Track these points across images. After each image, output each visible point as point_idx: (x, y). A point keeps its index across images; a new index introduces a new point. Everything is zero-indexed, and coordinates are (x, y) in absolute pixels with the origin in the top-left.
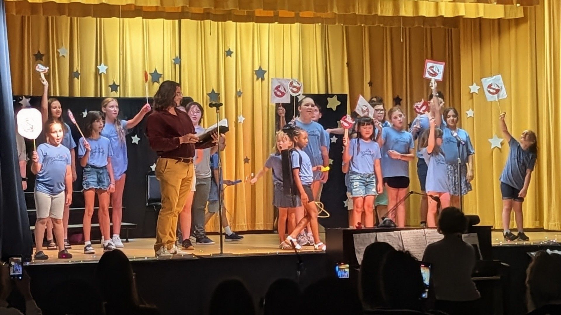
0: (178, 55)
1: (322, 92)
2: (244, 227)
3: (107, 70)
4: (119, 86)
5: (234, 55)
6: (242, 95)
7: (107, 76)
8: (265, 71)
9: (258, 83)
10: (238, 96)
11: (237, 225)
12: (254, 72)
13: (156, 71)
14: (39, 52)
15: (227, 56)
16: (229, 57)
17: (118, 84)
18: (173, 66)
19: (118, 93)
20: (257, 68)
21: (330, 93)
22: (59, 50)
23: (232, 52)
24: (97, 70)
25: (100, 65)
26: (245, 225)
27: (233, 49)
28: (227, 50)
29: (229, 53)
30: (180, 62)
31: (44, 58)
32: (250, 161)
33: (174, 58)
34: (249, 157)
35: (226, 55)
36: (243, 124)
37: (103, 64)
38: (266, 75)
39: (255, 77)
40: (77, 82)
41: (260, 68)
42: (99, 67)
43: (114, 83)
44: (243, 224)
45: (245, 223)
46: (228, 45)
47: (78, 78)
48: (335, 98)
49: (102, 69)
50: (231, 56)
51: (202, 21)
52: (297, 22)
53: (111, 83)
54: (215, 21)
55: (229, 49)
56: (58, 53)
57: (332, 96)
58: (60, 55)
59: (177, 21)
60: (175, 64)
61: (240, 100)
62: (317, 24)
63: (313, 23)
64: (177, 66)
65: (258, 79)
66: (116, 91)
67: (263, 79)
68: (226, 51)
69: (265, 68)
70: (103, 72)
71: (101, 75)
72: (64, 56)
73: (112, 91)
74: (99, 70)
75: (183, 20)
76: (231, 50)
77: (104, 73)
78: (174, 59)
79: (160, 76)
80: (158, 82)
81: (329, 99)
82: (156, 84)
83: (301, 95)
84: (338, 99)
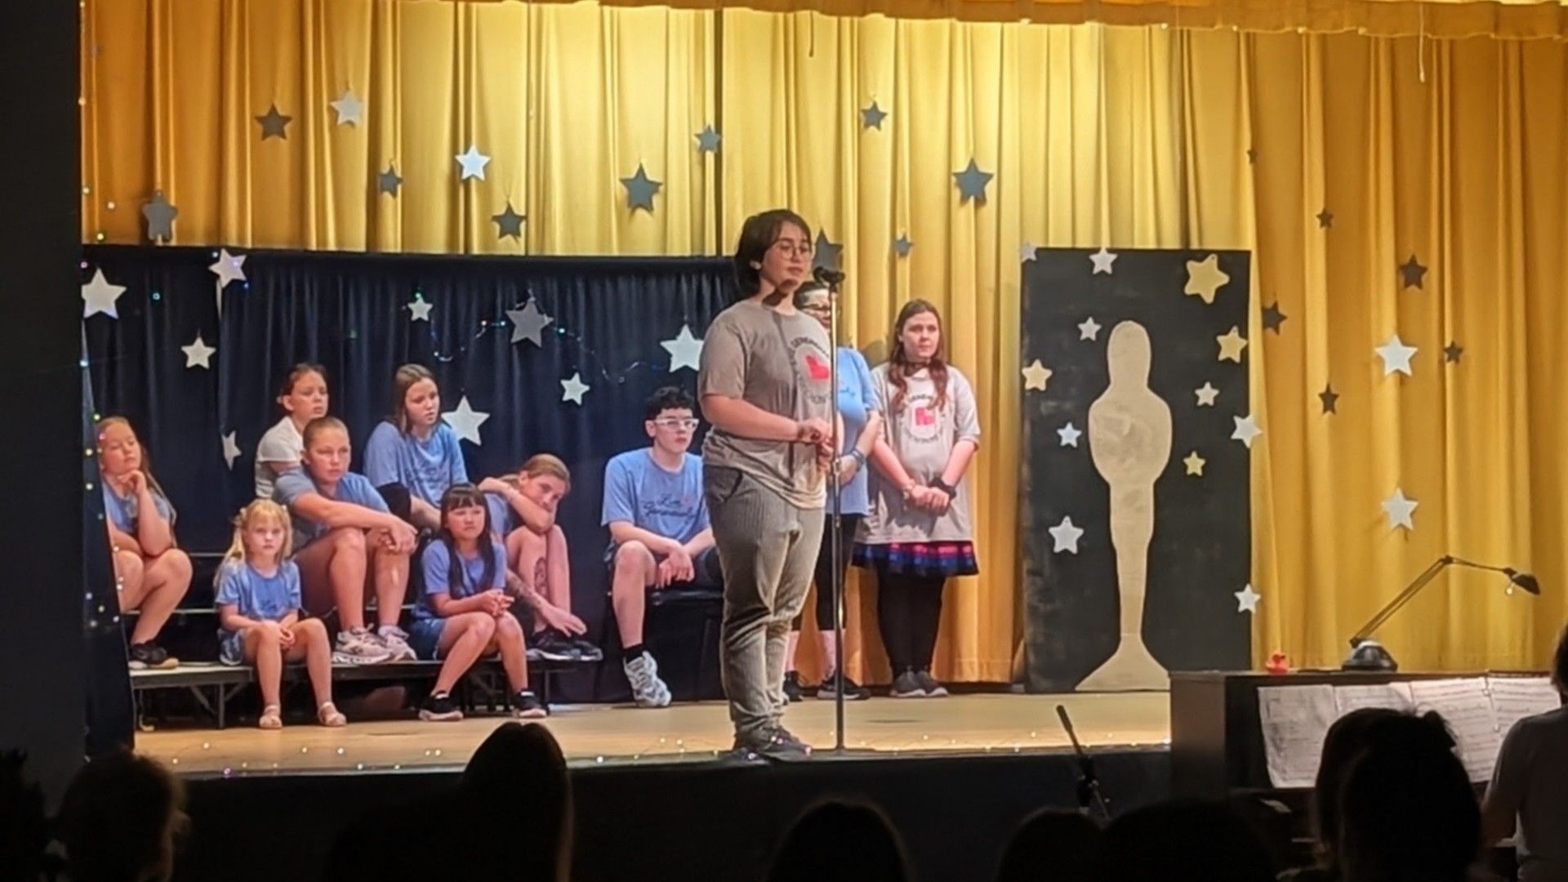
0: (711, 121)
1: (1172, 242)
3: (486, 168)
4: (526, 218)
5: (887, 124)
6: (911, 250)
7: (486, 187)
8: (989, 177)
9: (964, 214)
10: (898, 255)
12: (954, 179)
13: (641, 171)
14: (273, 110)
15: (867, 125)
16: (873, 128)
17: (522, 213)
18: (696, 156)
19: (522, 240)
20: (961, 166)
21: (1195, 245)
22: (334, 104)
23: (883, 115)
24: (456, 168)
25: (466, 151)
27: (885, 106)
28: (868, 106)
29: (873, 117)
30: (719, 144)
31: (287, 128)
33: (700, 131)
35: (862, 124)
37: (473, 149)
38: (990, 188)
39: (957, 194)
40: (391, 207)
41: (972, 165)
42: (460, 158)
43: (509, 209)
46: (872, 93)
47: (394, 194)
48: (1212, 261)
49: (472, 164)
50: (878, 127)
51: (791, 16)
52: (1091, 18)
53: (500, 210)
54: (831, 14)
55: (875, 106)
56: (334, 114)
57: (1201, 255)
58: (341, 120)
59: (709, 14)
60: (702, 151)
61: (904, 267)
62: (1155, 27)
63: (1142, 23)
64: (710, 156)
65: (964, 199)
66: (516, 234)
67: (980, 201)
68: (865, 112)
69: (987, 166)
70: (473, 176)
71: (467, 182)
72: (351, 123)
73: (502, 235)
74: (461, 168)
75: (728, 12)
76: (881, 109)
77: (477, 179)
78: (698, 136)
79: (654, 187)
80: (649, 208)
81: (1191, 266)
82: (641, 213)
83: (1103, 252)
84: (1222, 267)
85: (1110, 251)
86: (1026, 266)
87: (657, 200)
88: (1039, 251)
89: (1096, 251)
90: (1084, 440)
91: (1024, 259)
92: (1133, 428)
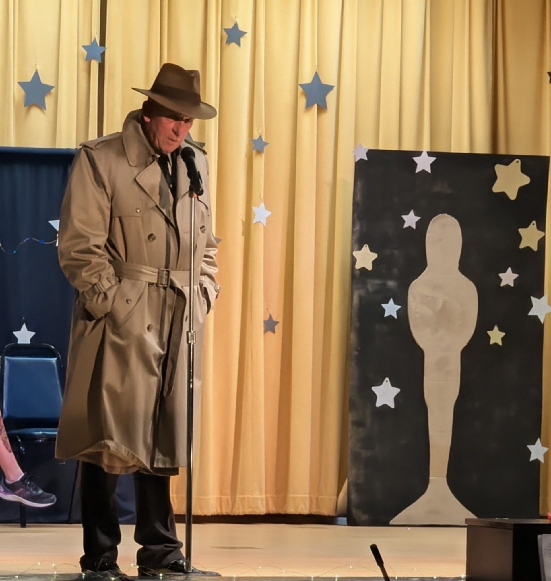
0: (96, 35)
1: (482, 148)
2: (259, 502)
5: (246, 41)
6: (265, 148)
8: (331, 88)
9: (308, 119)
10: (254, 152)
11: (239, 496)
12: (300, 89)
13: (36, 76)
15: (229, 42)
16: (233, 45)
18: (83, 65)
20: (307, 78)
21: (502, 151)
23: (243, 33)
26: (262, 499)
27: (246, 25)
28: (230, 26)
29: (234, 35)
30: (103, 54)
32: (279, 328)
33: (87, 43)
34: (278, 316)
35: (225, 41)
36: (265, 228)
38: (331, 98)
39: (302, 101)
41: (316, 77)
44: (257, 495)
45: (261, 494)
46: (233, 15)
48: (516, 165)
50: (239, 44)
55: (236, 25)
57: (507, 160)
60: (88, 60)
61: (259, 162)
64: (95, 65)
65: (309, 106)
67: (322, 108)
68: (227, 31)
69: (329, 79)
76: (241, 28)
78: (85, 47)
79: (47, 89)
80: (42, 106)
81: (499, 168)
82: (35, 111)
83: (425, 154)
84: (524, 170)
85: (430, 154)
86: (360, 165)
87: (49, 101)
88: (370, 153)
89: (419, 154)
90: (403, 314)
91: (357, 160)
92: (444, 302)
